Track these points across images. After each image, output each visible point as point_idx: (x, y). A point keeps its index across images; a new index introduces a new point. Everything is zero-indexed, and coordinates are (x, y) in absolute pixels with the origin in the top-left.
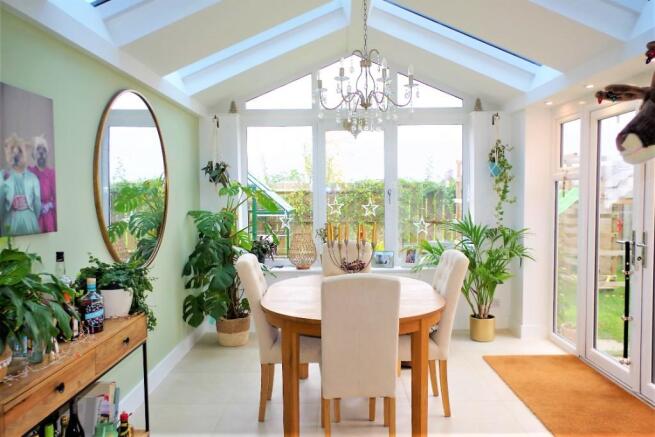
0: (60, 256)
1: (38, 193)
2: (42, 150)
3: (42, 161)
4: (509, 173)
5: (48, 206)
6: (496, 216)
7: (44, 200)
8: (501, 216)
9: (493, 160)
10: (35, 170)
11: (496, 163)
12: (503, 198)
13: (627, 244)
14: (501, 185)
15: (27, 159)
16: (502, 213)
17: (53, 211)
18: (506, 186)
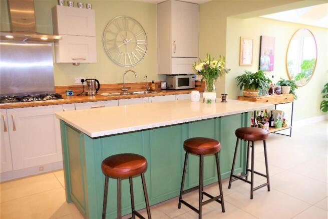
0: (273, 77)
1: (269, 61)
2: (271, 50)
3: (271, 53)
5: (271, 64)
7: (271, 63)
10: (269, 56)
15: (268, 53)
17: (273, 66)
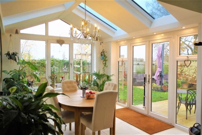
4: (107, 59)
6: (103, 71)
8: (104, 71)
9: (102, 55)
11: (103, 56)
12: (105, 66)
13: (145, 78)
14: (104, 62)
16: (104, 70)
18: (106, 63)
